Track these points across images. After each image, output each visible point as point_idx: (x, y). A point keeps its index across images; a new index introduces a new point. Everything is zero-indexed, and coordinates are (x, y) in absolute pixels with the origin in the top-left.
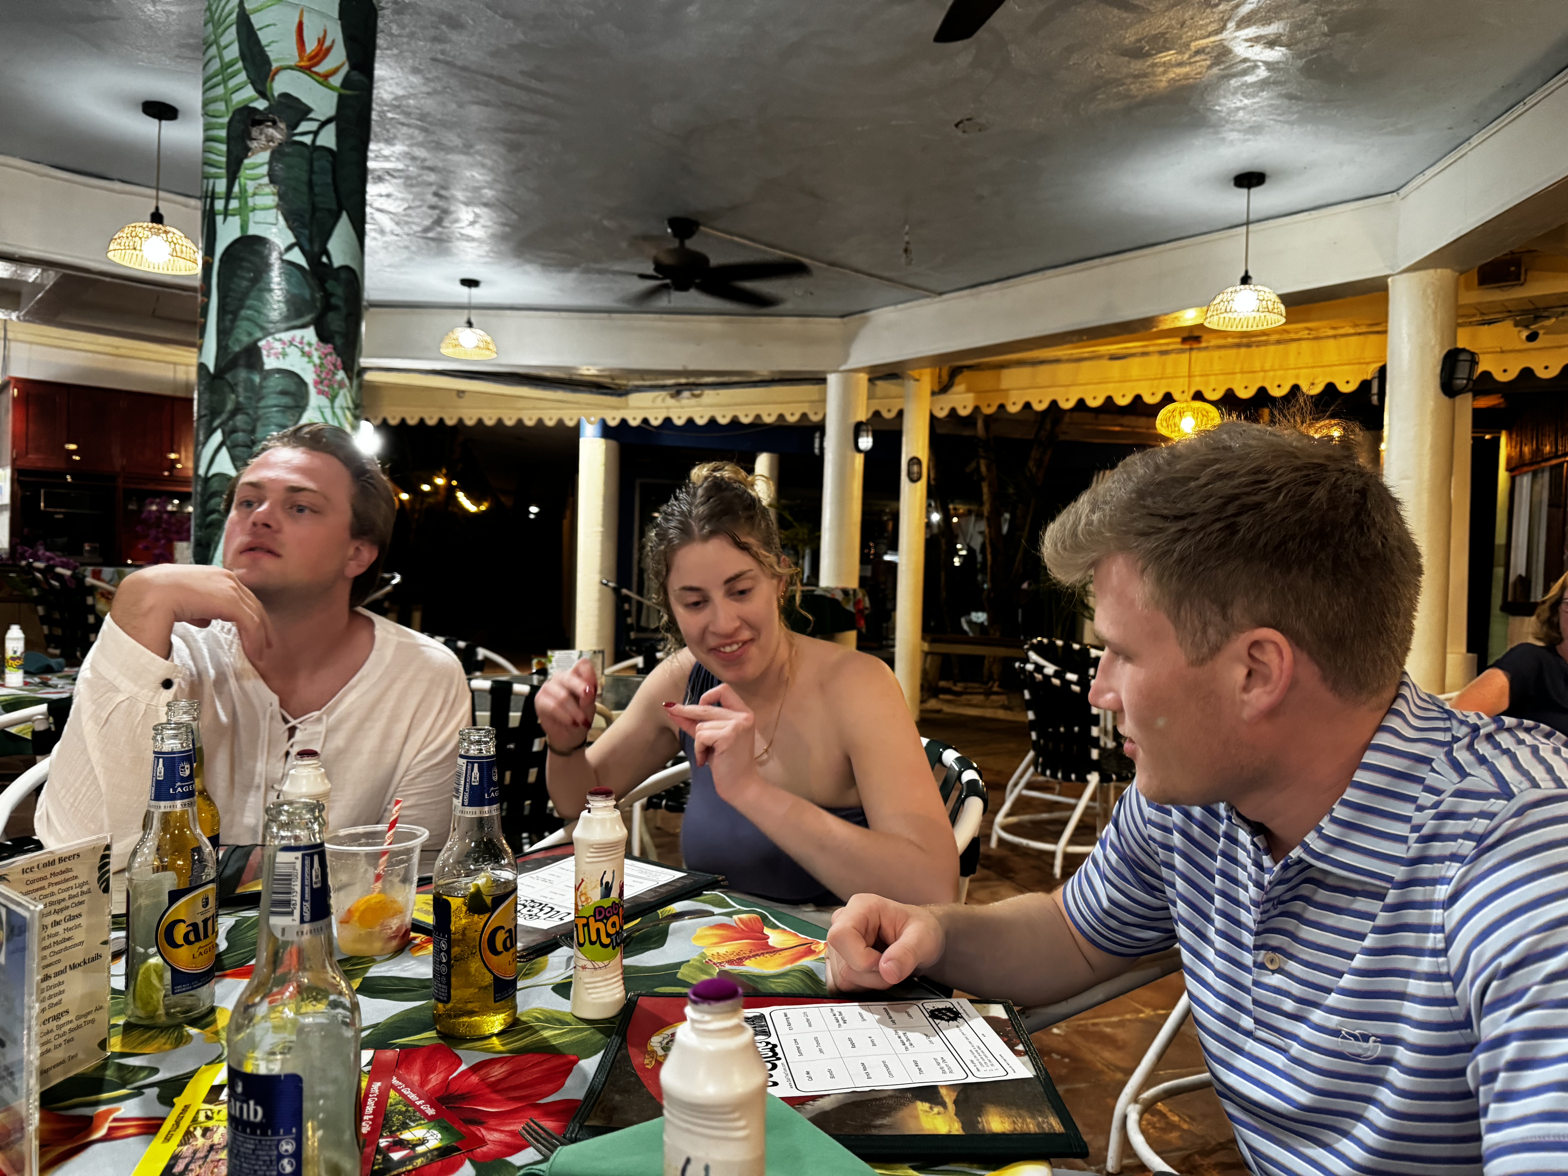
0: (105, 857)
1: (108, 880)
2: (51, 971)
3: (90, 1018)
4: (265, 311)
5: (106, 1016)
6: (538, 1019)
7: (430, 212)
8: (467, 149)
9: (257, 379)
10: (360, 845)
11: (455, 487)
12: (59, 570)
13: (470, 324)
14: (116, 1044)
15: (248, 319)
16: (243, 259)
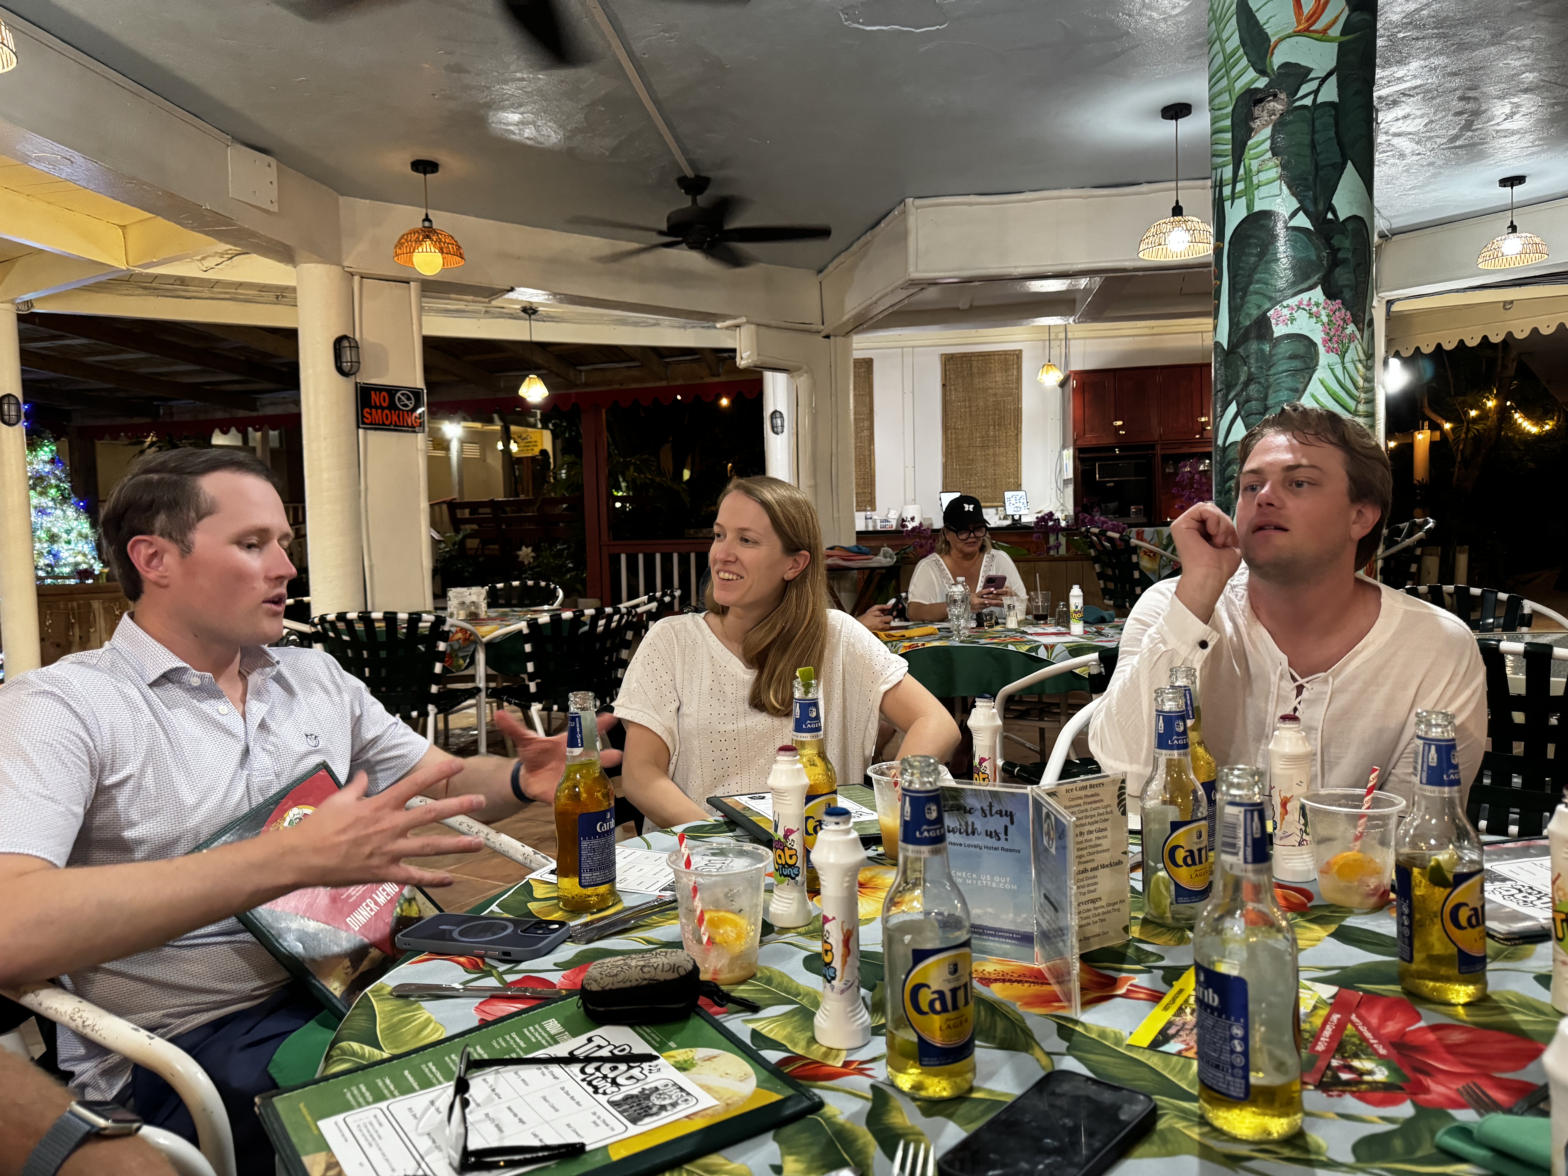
0: (1122, 788)
1: (1125, 805)
2: (1089, 866)
3: (1116, 907)
4: (1273, 282)
5: (1128, 909)
6: (1510, 1002)
7: (1457, 118)
8: (1498, 38)
9: (1267, 348)
10: (1340, 806)
11: (1511, 407)
12: (1110, 534)
13: (1513, 228)
14: (1135, 931)
15: (1257, 293)
16: (1250, 237)
